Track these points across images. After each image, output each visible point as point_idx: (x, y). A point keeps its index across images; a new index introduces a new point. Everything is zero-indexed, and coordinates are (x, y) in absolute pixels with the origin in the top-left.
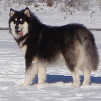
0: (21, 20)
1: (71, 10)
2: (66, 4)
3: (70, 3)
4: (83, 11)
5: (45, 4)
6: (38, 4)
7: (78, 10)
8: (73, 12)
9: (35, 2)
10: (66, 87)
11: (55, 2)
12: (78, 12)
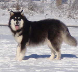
0: (19, 18)
1: (32, 13)
2: (29, 9)
3: (31, 8)
4: (40, 14)
5: (15, 8)
6: (10, 8)
7: (37, 13)
8: (33, 14)
9: (8, 7)
10: (29, 65)
11: (22, 8)
12: (37, 14)
